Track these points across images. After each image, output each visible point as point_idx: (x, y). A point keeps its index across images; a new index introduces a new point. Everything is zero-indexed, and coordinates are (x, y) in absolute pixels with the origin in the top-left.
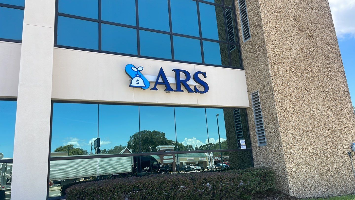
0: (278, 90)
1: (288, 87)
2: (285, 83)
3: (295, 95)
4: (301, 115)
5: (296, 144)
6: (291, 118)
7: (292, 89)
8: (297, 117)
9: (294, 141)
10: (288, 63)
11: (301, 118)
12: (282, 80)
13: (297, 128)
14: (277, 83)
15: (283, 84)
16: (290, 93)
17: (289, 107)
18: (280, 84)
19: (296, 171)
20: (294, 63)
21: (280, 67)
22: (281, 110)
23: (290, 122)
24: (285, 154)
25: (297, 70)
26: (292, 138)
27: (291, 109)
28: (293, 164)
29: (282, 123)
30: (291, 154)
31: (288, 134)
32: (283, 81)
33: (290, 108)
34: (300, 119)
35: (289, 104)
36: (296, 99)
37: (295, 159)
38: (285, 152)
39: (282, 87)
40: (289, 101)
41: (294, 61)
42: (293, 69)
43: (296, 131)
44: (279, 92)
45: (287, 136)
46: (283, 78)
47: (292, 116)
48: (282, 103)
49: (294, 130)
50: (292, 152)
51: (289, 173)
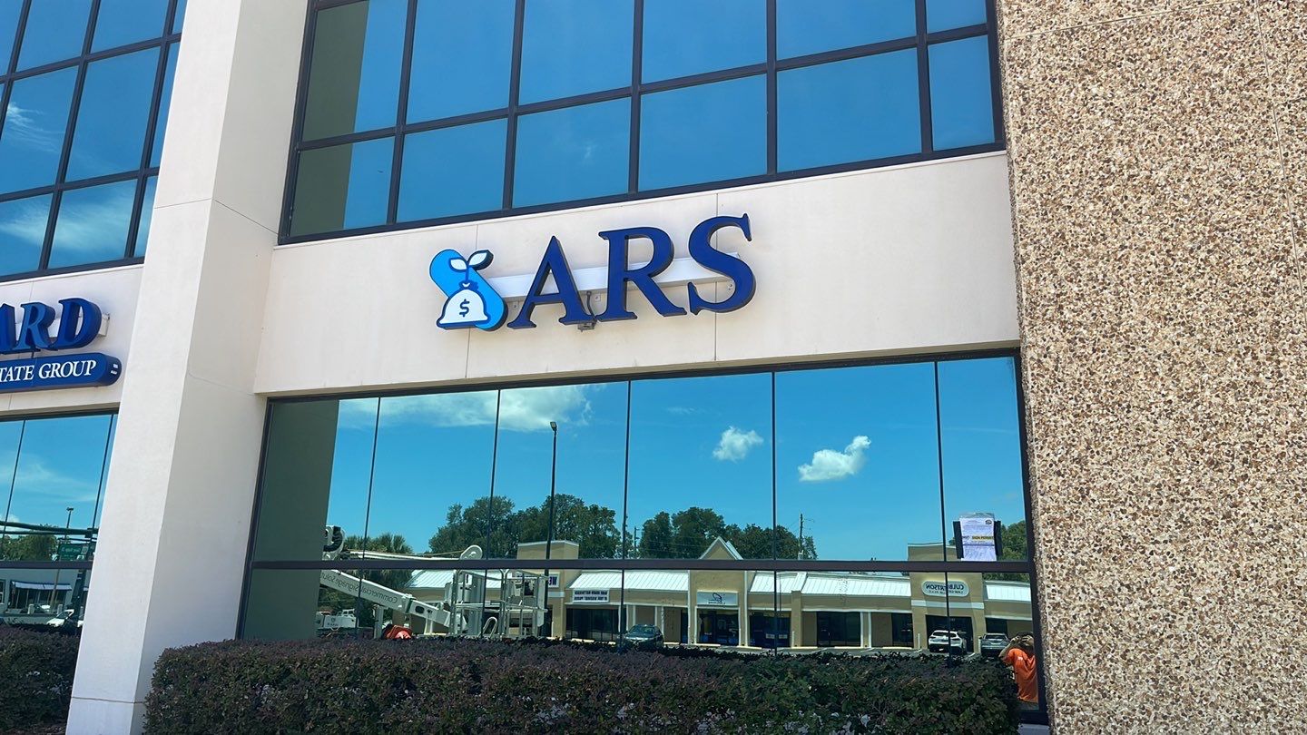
0: (1057, 228)
1: (1147, 201)
2: (1131, 177)
3: (1213, 238)
4: (1249, 358)
5: (1170, 547)
6: (1145, 388)
7: (1182, 203)
8: (1205, 376)
9: (1153, 527)
10: (1178, 46)
11: (1252, 378)
12: (1108, 161)
13: (1189, 442)
14: (1058, 186)
15: (1109, 189)
16: (1164, 230)
17: (1141, 318)
18: (1076, 194)
19: (1138, 714)
20: (1231, 37)
21: (1094, 91)
22: (1065, 345)
23: (1134, 413)
24: (1058, 599)
25: (1254, 75)
26: (1131, 510)
27: (1156, 331)
28: (1120, 665)
29: (1058, 417)
30: (1111, 604)
31: (1101, 483)
32: (1113, 169)
33: (1150, 324)
34: (1234, 386)
35: (1142, 300)
36: (1213, 259)
37: (1140, 638)
38: (1057, 588)
39: (1100, 205)
40: (1144, 280)
41: (1238, 18)
42: (1220, 75)
43: (1177, 462)
44: (1063, 237)
45: (1093, 495)
46: (1118, 154)
47: (1161, 367)
48: (1080, 304)
49: (1167, 458)
50: (1125, 590)
51: (1072, 713)
